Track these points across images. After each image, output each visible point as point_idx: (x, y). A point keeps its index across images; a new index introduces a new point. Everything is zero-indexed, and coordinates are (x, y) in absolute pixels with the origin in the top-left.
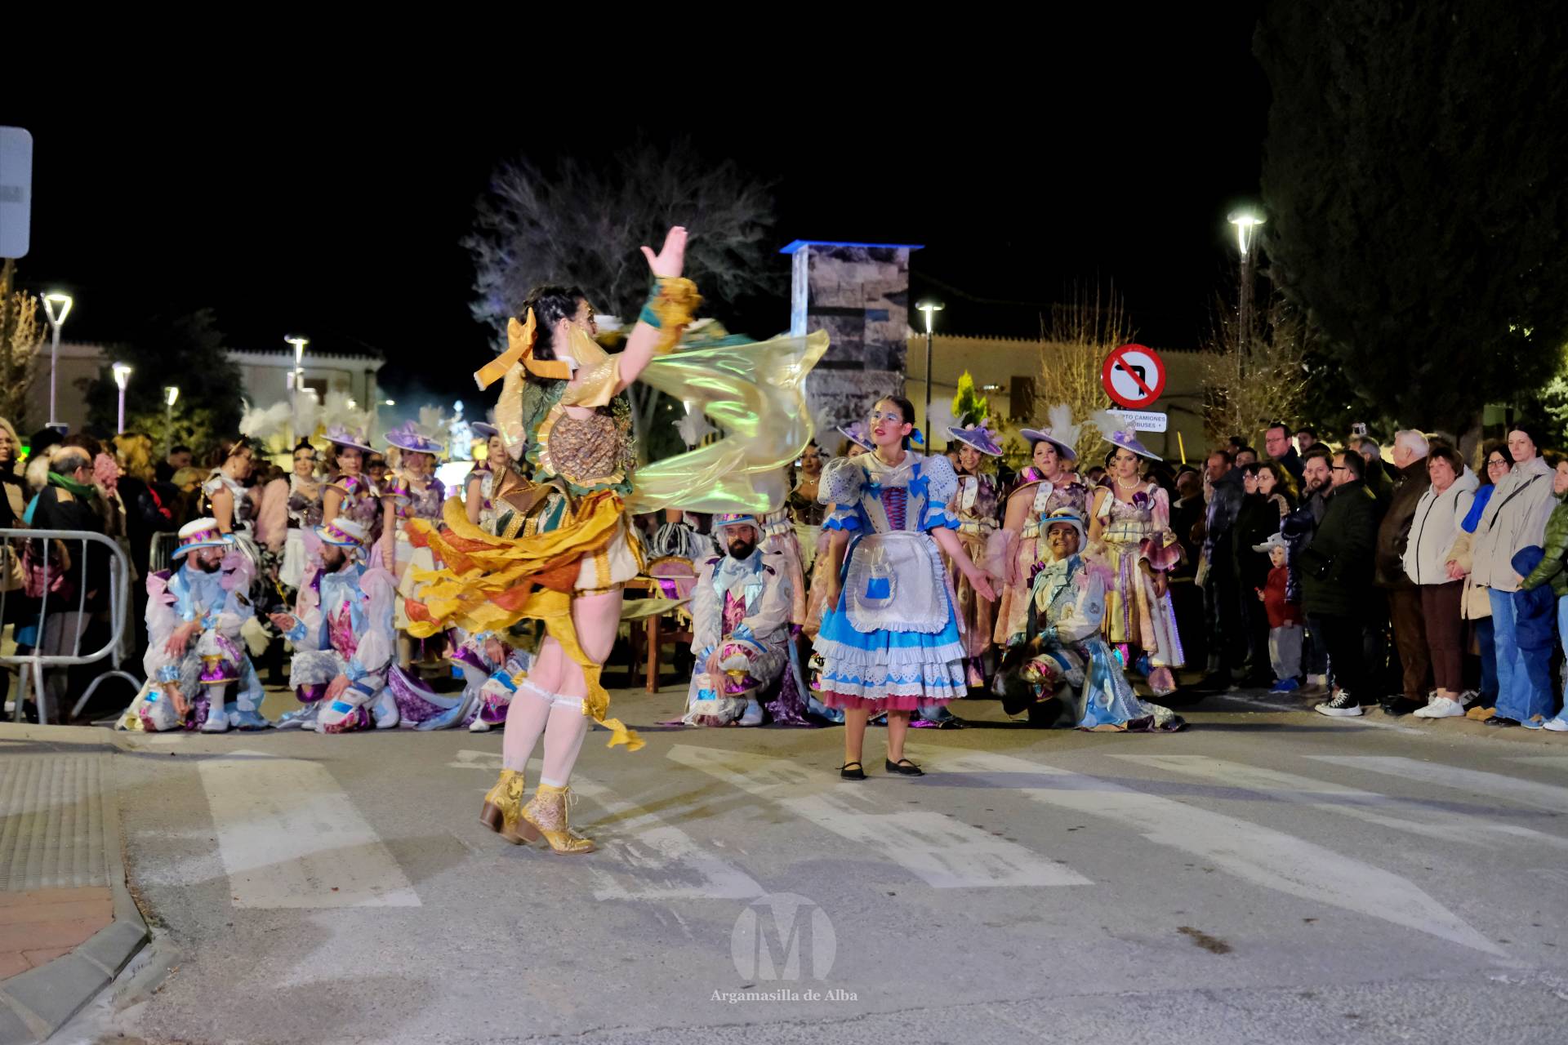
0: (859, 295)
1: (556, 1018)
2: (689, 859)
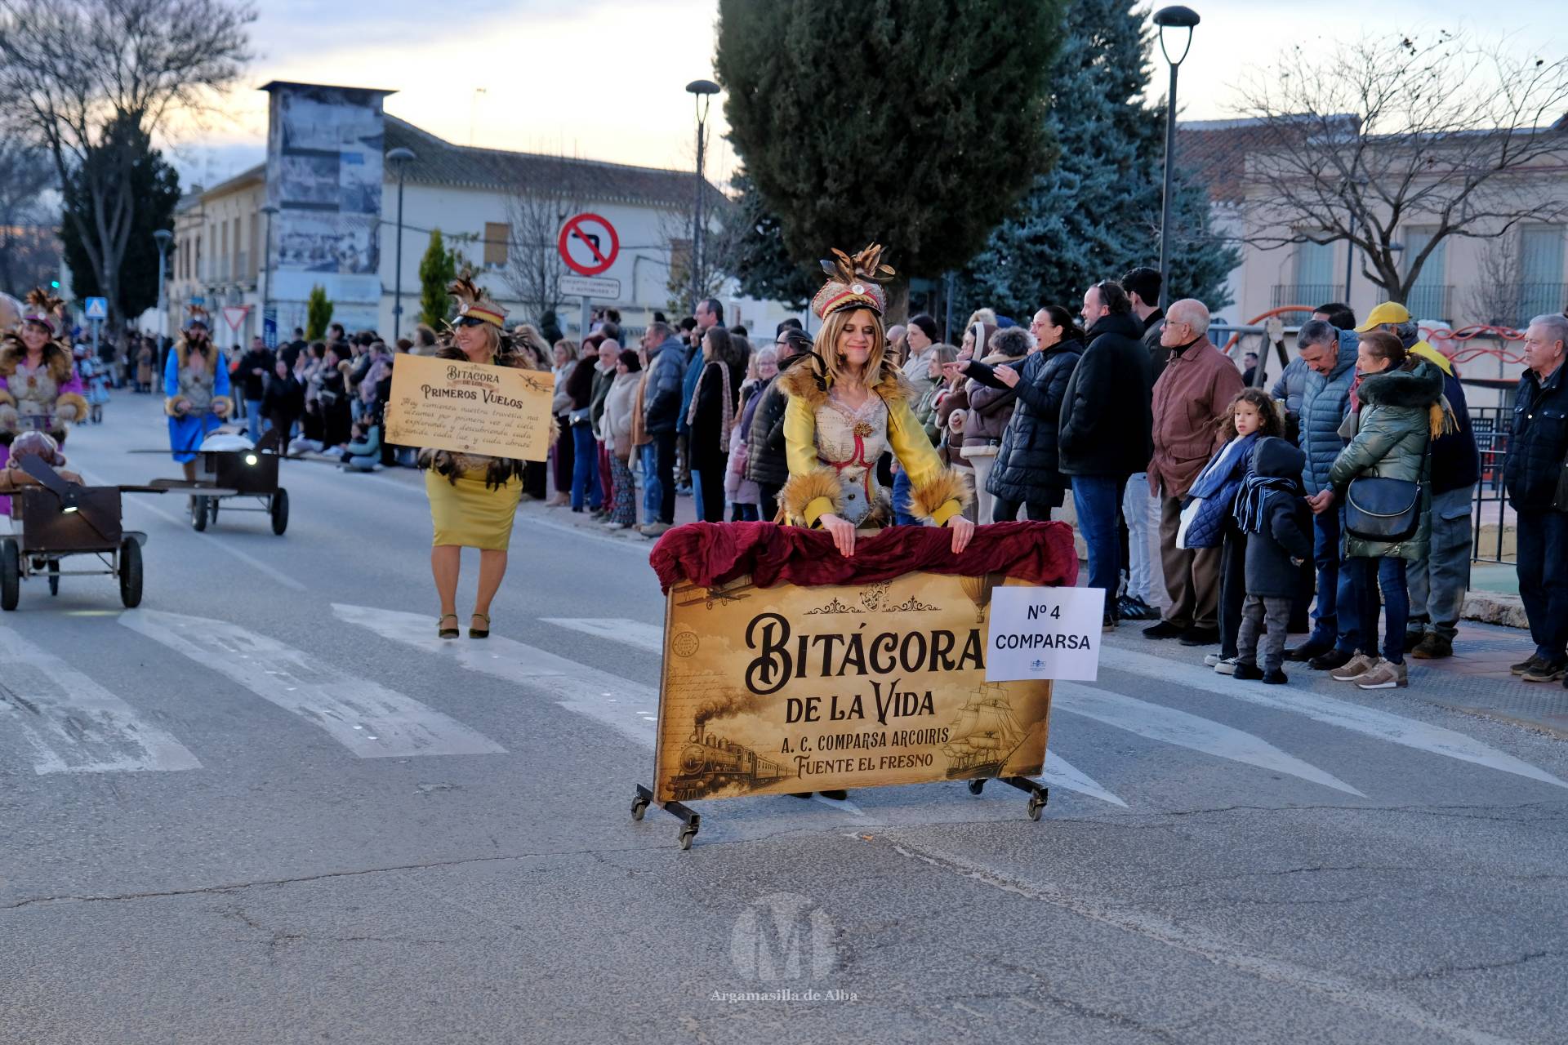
0: (334, 137)
2: (130, 731)
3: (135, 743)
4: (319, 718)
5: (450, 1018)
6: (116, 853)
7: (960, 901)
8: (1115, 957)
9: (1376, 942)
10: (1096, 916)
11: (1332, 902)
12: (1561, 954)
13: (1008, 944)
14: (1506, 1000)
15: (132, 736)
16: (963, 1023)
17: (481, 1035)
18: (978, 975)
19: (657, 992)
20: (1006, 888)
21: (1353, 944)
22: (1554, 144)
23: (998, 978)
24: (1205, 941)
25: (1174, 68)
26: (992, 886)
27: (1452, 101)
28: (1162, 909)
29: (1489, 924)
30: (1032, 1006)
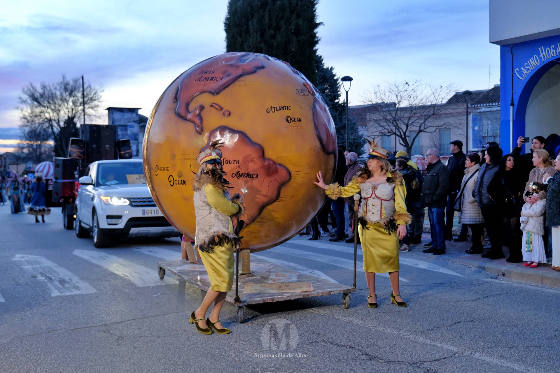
0: (126, 121)
1: (41, 329)
2: (77, 283)
3: (78, 286)
4: (128, 277)
5: (168, 357)
6: (75, 317)
7: (304, 317)
8: (346, 330)
9: (416, 321)
10: (340, 319)
11: (403, 311)
12: (464, 322)
13: (317, 328)
14: (451, 335)
15: (77, 285)
16: (307, 350)
17: (176, 361)
18: (310, 337)
19: (223, 347)
20: (316, 313)
21: (410, 322)
22: (447, 108)
23: (315, 337)
24: (370, 324)
25: (347, 92)
26: (312, 312)
27: (420, 98)
28: (358, 316)
29: (445, 315)
30: (325, 345)
